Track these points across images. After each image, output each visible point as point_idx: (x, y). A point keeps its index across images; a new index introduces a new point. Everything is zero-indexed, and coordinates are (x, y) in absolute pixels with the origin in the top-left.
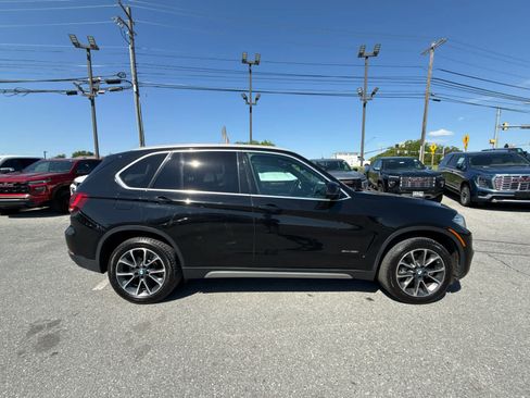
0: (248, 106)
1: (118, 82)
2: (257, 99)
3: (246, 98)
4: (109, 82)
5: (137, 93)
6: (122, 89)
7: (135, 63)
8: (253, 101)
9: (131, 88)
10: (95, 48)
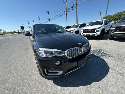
9: (75, 7)
10: (67, 1)
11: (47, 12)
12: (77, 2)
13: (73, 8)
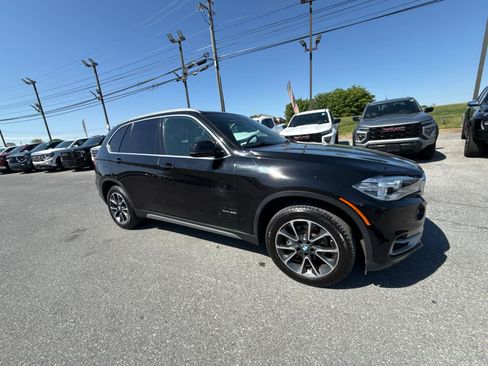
0: (308, 53)
1: (205, 62)
2: (317, 42)
3: (304, 45)
4: (199, 64)
5: (217, 67)
6: (207, 66)
7: (214, 41)
8: (314, 46)
9: (213, 64)
10: (183, 39)
11: (88, 66)
12: (215, 49)
13: (204, 65)
